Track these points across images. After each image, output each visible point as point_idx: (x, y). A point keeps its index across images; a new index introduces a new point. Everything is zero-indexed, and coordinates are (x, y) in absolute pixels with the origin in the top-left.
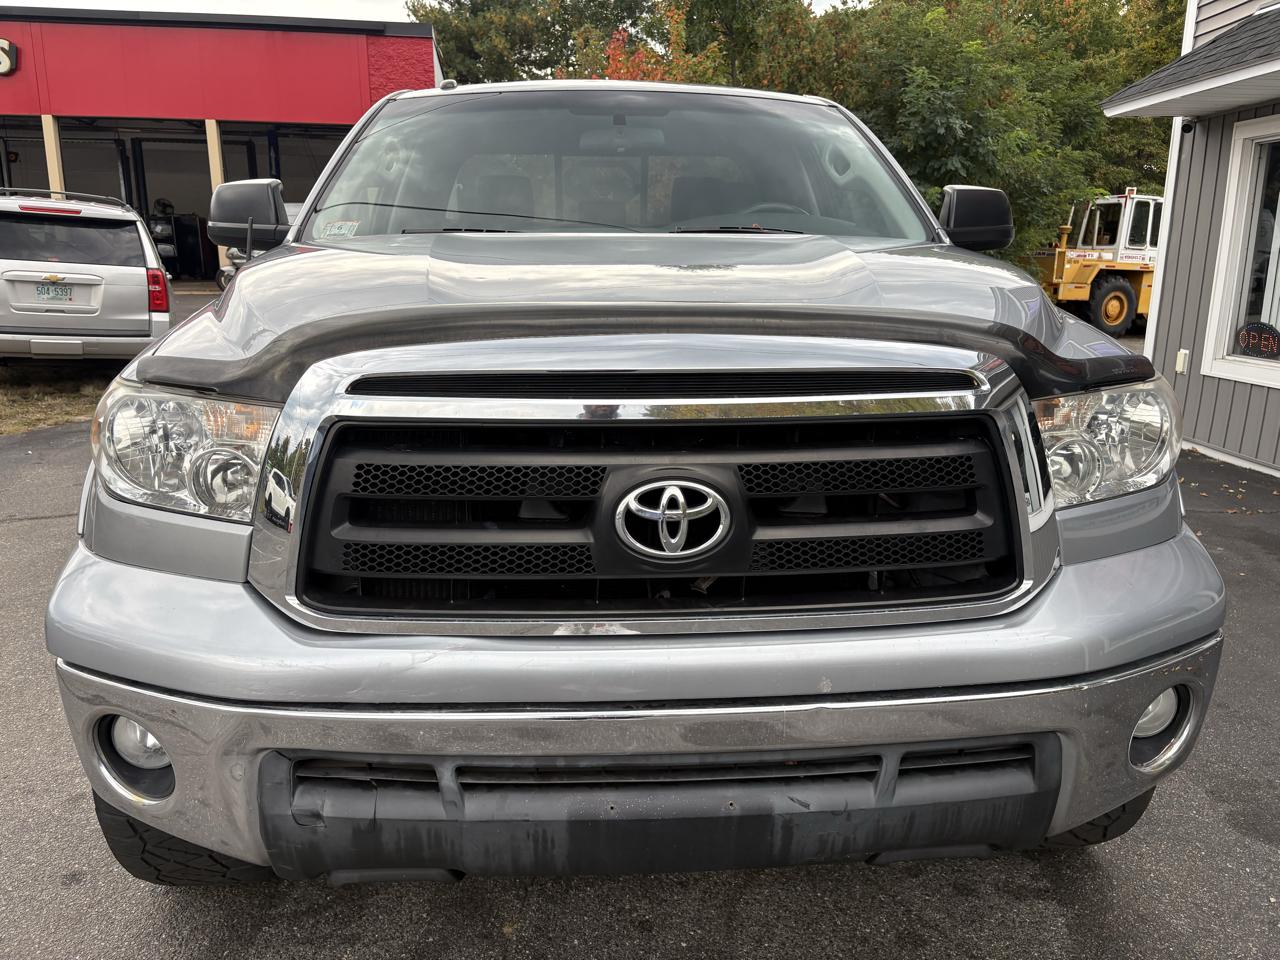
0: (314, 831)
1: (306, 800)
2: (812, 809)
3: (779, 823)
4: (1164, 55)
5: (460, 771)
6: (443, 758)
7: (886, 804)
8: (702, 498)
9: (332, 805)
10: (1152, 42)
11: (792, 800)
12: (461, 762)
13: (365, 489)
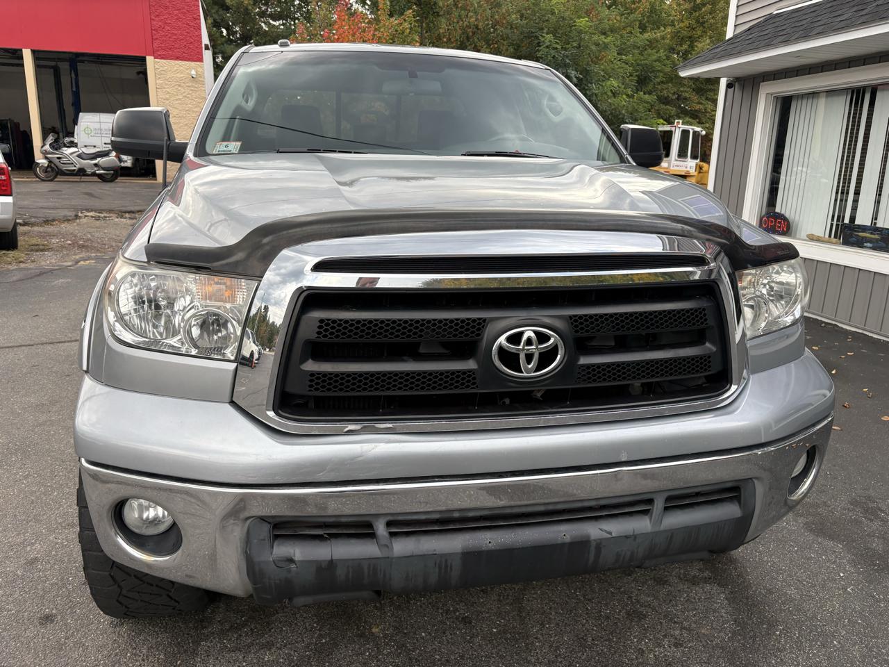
0: (289, 571)
1: (283, 550)
2: (614, 535)
3: (594, 544)
4: (694, 32)
5: (389, 524)
6: (377, 516)
7: (657, 529)
8: (547, 338)
9: (299, 552)
10: (686, 23)
11: (601, 530)
12: (391, 518)
13: (325, 336)
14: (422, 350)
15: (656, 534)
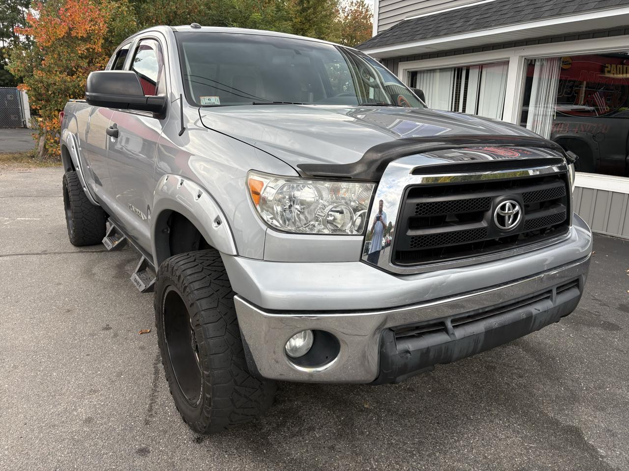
0: (407, 358)
1: (402, 346)
2: (541, 311)
3: (534, 316)
5: (452, 321)
6: (446, 317)
7: (555, 306)
9: (411, 345)
11: (536, 309)
12: (452, 318)
13: (420, 214)
14: (447, 220)
15: (554, 308)
